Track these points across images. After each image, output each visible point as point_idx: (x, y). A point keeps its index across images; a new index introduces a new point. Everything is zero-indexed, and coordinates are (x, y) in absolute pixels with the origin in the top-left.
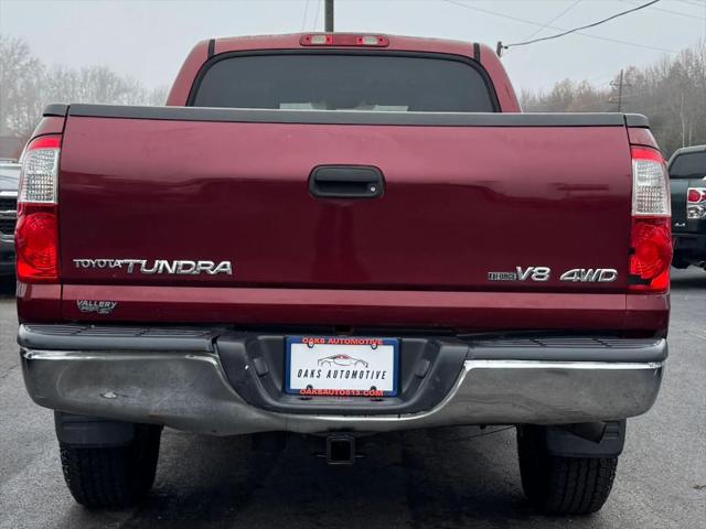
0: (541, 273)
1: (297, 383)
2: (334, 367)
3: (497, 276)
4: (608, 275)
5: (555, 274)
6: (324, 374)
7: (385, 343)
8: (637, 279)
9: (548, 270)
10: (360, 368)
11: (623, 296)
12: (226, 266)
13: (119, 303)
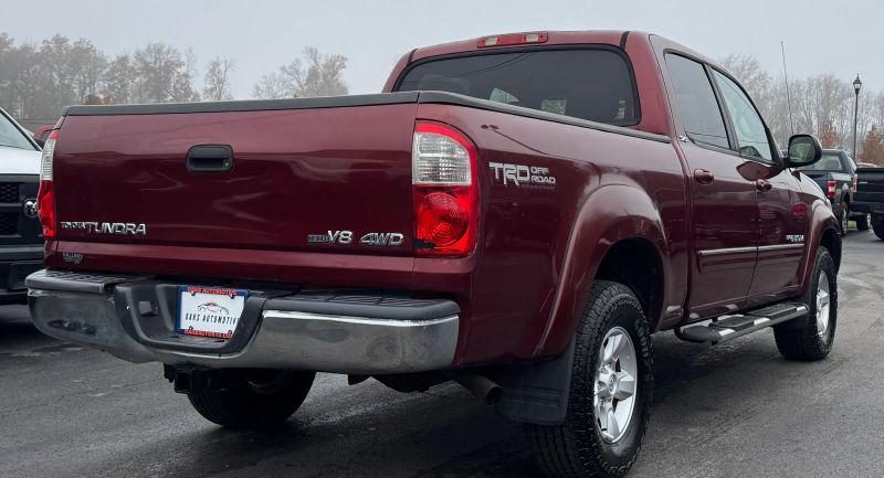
0: (346, 236)
1: (185, 325)
2: (207, 313)
3: (314, 238)
4: (396, 239)
5: (356, 237)
6: (201, 318)
7: (239, 294)
8: (422, 243)
9: (350, 233)
10: (223, 314)
11: (412, 259)
12: (143, 228)
13: (85, 255)
